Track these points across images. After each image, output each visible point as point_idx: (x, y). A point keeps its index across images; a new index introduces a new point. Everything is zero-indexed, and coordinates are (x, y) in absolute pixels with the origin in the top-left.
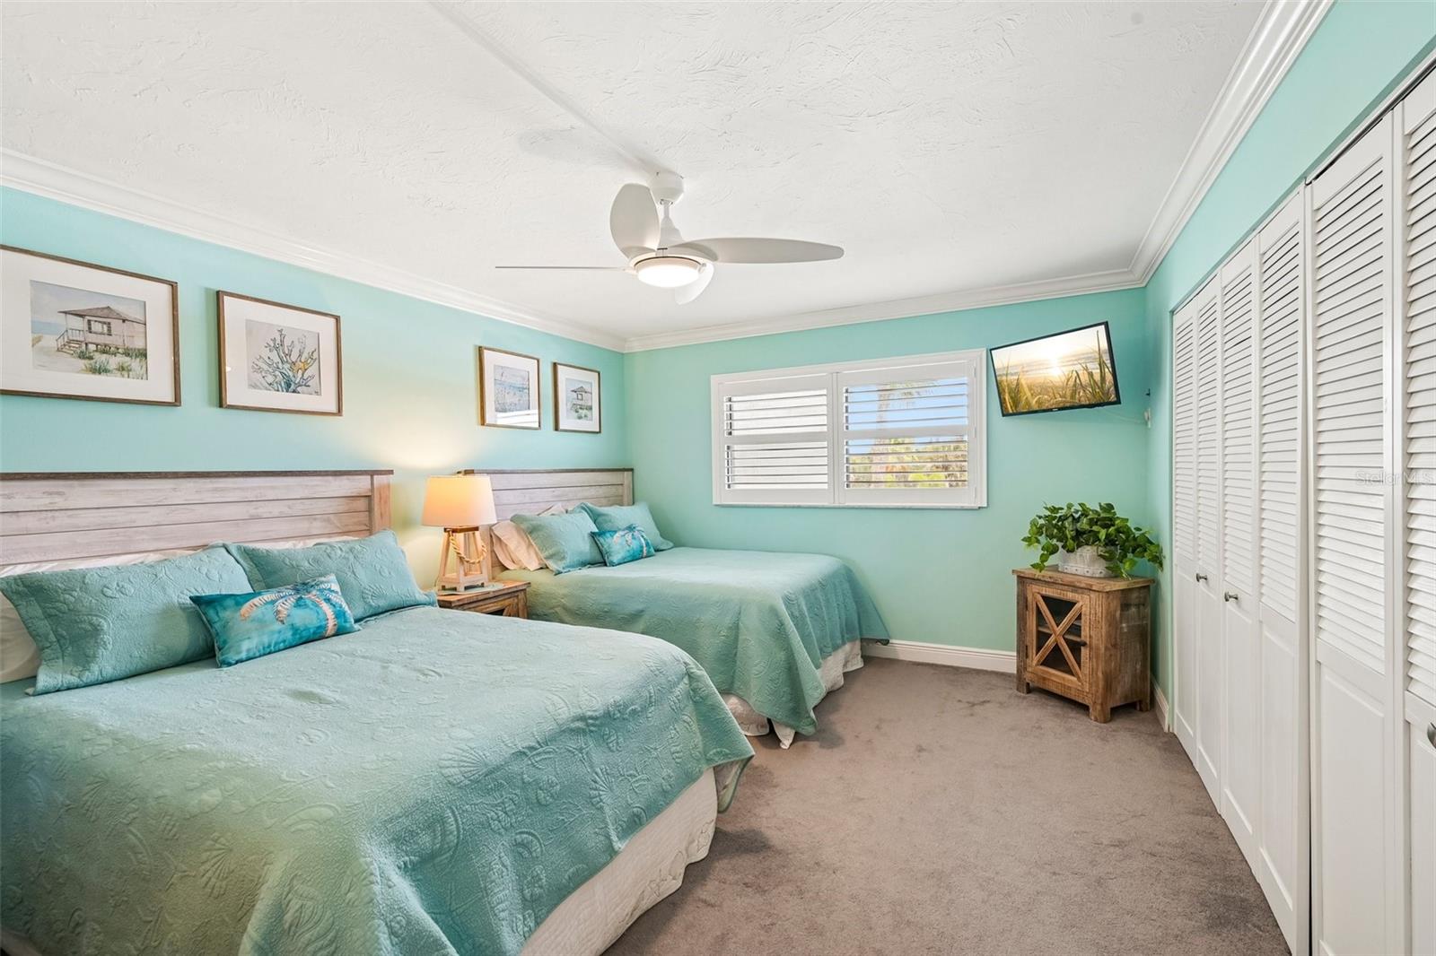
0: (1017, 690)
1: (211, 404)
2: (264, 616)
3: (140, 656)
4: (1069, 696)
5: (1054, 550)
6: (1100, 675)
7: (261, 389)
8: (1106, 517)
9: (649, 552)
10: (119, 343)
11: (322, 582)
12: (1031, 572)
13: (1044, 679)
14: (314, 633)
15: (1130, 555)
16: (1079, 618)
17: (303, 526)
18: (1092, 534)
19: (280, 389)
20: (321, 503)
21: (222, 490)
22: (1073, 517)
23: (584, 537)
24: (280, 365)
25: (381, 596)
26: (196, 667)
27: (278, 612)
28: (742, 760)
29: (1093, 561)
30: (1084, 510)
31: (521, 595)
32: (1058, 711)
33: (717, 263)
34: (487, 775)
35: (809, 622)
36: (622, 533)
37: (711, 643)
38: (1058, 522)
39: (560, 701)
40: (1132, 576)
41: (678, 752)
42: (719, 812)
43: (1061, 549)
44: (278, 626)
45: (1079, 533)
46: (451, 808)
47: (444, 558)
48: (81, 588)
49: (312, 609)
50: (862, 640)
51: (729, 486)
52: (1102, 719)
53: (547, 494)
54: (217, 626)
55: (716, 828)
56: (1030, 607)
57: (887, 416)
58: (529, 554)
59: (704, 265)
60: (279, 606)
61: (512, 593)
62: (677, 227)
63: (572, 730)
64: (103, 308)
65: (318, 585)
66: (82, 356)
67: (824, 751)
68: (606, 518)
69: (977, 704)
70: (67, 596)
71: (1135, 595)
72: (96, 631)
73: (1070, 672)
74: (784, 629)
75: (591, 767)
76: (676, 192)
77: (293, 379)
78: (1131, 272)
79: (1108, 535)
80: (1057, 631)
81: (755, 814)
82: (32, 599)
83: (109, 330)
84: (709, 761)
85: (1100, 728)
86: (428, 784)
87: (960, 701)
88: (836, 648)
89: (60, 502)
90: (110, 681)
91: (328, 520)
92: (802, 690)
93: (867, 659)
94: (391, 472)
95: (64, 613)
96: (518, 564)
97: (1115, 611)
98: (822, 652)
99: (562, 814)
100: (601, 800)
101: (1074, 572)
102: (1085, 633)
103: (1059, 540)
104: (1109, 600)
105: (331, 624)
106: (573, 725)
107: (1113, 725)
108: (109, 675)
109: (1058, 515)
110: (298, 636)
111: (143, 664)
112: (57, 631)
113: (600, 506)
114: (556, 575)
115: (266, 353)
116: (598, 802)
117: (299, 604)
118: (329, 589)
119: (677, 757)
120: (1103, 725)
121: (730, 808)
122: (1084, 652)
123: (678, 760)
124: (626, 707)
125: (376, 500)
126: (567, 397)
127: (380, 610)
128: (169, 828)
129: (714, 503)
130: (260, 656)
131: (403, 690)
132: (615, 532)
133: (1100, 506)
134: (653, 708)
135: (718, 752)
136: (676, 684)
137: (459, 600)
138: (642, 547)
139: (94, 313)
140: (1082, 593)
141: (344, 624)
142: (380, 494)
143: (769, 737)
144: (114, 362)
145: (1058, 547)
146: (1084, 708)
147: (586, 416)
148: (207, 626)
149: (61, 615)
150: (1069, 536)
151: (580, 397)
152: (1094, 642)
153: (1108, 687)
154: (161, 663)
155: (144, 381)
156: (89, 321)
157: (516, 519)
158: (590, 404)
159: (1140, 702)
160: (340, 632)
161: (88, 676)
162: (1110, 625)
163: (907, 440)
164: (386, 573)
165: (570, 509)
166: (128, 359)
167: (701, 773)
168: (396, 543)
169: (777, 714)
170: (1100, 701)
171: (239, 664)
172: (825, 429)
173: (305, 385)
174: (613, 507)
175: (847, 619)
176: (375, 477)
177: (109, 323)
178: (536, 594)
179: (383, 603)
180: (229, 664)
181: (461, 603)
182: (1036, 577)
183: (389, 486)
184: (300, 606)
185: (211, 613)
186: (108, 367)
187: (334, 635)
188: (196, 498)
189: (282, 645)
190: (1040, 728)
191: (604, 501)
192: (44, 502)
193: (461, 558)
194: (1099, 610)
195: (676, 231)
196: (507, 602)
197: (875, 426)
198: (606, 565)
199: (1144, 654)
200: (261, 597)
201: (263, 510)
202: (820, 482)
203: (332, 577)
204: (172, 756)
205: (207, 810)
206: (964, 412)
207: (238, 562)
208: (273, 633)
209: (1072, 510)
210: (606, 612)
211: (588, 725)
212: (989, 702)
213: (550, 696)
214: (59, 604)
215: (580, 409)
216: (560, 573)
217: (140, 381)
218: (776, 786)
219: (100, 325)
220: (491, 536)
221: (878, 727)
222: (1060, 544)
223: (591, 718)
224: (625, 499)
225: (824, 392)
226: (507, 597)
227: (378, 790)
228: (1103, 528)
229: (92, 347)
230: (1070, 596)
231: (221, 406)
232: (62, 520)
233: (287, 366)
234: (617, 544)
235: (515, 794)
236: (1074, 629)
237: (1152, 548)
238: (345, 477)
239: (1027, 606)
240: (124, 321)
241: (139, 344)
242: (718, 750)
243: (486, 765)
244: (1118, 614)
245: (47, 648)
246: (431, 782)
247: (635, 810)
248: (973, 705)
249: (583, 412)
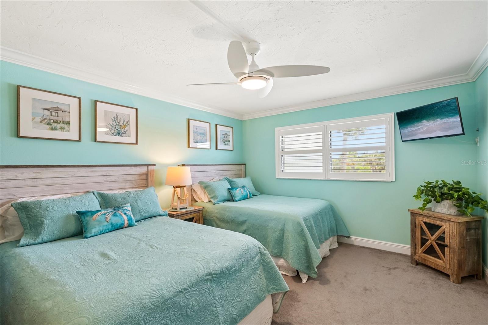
0: (411, 263)
1: (92, 141)
2: (101, 219)
3: (57, 233)
4: (438, 269)
5: (430, 201)
6: (456, 261)
7: (109, 135)
8: (457, 187)
9: (250, 196)
10: (61, 119)
11: (124, 207)
12: (417, 211)
13: (425, 260)
14: (120, 226)
15: (470, 205)
16: (444, 233)
17: (123, 185)
18: (450, 195)
19: (116, 135)
20: (130, 176)
21: (96, 171)
22: (439, 186)
23: (225, 190)
24: (116, 126)
25: (148, 212)
26: (77, 238)
27: (106, 218)
28: (284, 292)
29: (450, 207)
30: (444, 183)
31: (201, 212)
32: (433, 275)
33: (274, 78)
34: (163, 303)
35: (315, 229)
36: (239, 189)
37: (272, 237)
38: (430, 188)
39: (201, 266)
40: (472, 215)
41: (254, 288)
42: (274, 313)
43: (433, 201)
44: (106, 223)
45: (442, 194)
46: (144, 320)
47: (173, 197)
48: (39, 207)
49: (119, 217)
50: (338, 236)
51: (282, 171)
52: (457, 283)
53: (213, 173)
54: (84, 223)
55: (272, 320)
56: (417, 226)
57: (347, 143)
58: (205, 196)
59: (269, 79)
60: (107, 216)
61: (197, 211)
62: (257, 64)
63: (205, 280)
64: (56, 107)
65: (122, 208)
66: (48, 124)
67: (322, 286)
68: (234, 183)
69: (392, 269)
70: (34, 210)
71: (473, 224)
72: (42, 223)
73: (439, 257)
74: (304, 231)
75: (214, 297)
76: (257, 49)
77: (121, 131)
78: (467, 75)
79: (458, 196)
80: (432, 239)
81: (290, 315)
82: (23, 211)
83: (58, 115)
84: (269, 291)
85: (457, 287)
86: (134, 308)
87: (383, 267)
88: (326, 239)
89: (39, 176)
90: (46, 242)
91: (132, 183)
92: (311, 258)
93: (340, 244)
94: (155, 165)
95: (32, 216)
96: (201, 200)
97: (463, 231)
98: (320, 241)
99: (198, 320)
100: (218, 312)
101: (440, 212)
102: (447, 241)
103: (432, 197)
104: (460, 226)
105: (126, 223)
106: (206, 278)
107: (463, 286)
108: (45, 240)
109: (431, 186)
110: (113, 227)
111: (58, 236)
112: (30, 223)
113: (233, 178)
114: (214, 204)
115: (111, 122)
116: (216, 313)
117: (114, 215)
118: (127, 210)
119: (254, 291)
120: (458, 285)
121: (279, 311)
122: (447, 250)
123: (255, 292)
124: (231, 268)
125: (149, 175)
126: (221, 138)
127: (146, 217)
128: (34, 315)
129: (276, 177)
130: (99, 235)
131: (141, 256)
132: (237, 188)
133: (453, 182)
134: (244, 268)
135: (273, 288)
136: (254, 257)
137: (177, 214)
138: (248, 194)
139: (53, 109)
140: (445, 222)
141: (131, 223)
142: (151, 173)
143: (297, 277)
144: (59, 126)
145: (431, 200)
146: (447, 276)
147: (228, 144)
148: (81, 222)
149: (32, 217)
150: (438, 196)
151: (225, 137)
152: (452, 245)
153: (460, 266)
154: (65, 236)
155: (69, 133)
156: (51, 112)
157: (201, 183)
158: (229, 140)
159: (477, 275)
160: (130, 226)
161: (38, 241)
162: (461, 238)
163: (354, 153)
164: (149, 203)
165: (221, 179)
166: (64, 125)
167: (265, 297)
168: (155, 192)
169: (301, 268)
170: (456, 273)
171: (91, 238)
172: (321, 148)
173: (125, 134)
174: (237, 179)
175: (331, 227)
176: (149, 167)
177: (58, 113)
178: (207, 212)
179: (147, 215)
180: (87, 238)
181: (177, 215)
182: (421, 213)
183: (154, 170)
184: (115, 216)
185: (83, 217)
186: (57, 128)
187: (127, 227)
188: (86, 174)
189: (107, 230)
190: (424, 283)
191: (234, 176)
192: (33, 175)
193: (179, 198)
194: (455, 231)
195: (257, 66)
196: (195, 215)
197: (342, 147)
198: (233, 201)
199: (479, 252)
200: (100, 212)
201: (109, 179)
202: (320, 170)
203: (129, 205)
204: (45, 281)
205: (46, 311)
206: (384, 140)
207: (97, 198)
208: (104, 226)
209: (438, 183)
210: (232, 220)
211: (213, 278)
212: (397, 268)
213: (197, 263)
214: (31, 213)
215: (226, 142)
216: (215, 204)
217: (67, 133)
218: (299, 301)
219: (55, 113)
220: (191, 189)
221: (345, 277)
222: (432, 199)
223: (214, 274)
224: (243, 175)
225: (321, 133)
226: (195, 213)
227: (111, 310)
228: (456, 192)
229: (52, 121)
230: (439, 223)
231: (95, 141)
232: (40, 182)
233: (118, 127)
234: (238, 193)
235: (176, 311)
236: (441, 238)
237: (483, 202)
238: (138, 167)
239: (416, 226)
240: (63, 112)
241: (67, 120)
242: (273, 287)
243: (163, 298)
244: (465, 232)
245: (26, 229)
246: (136, 307)
247: (234, 316)
248: (390, 269)
249: (226, 143)
